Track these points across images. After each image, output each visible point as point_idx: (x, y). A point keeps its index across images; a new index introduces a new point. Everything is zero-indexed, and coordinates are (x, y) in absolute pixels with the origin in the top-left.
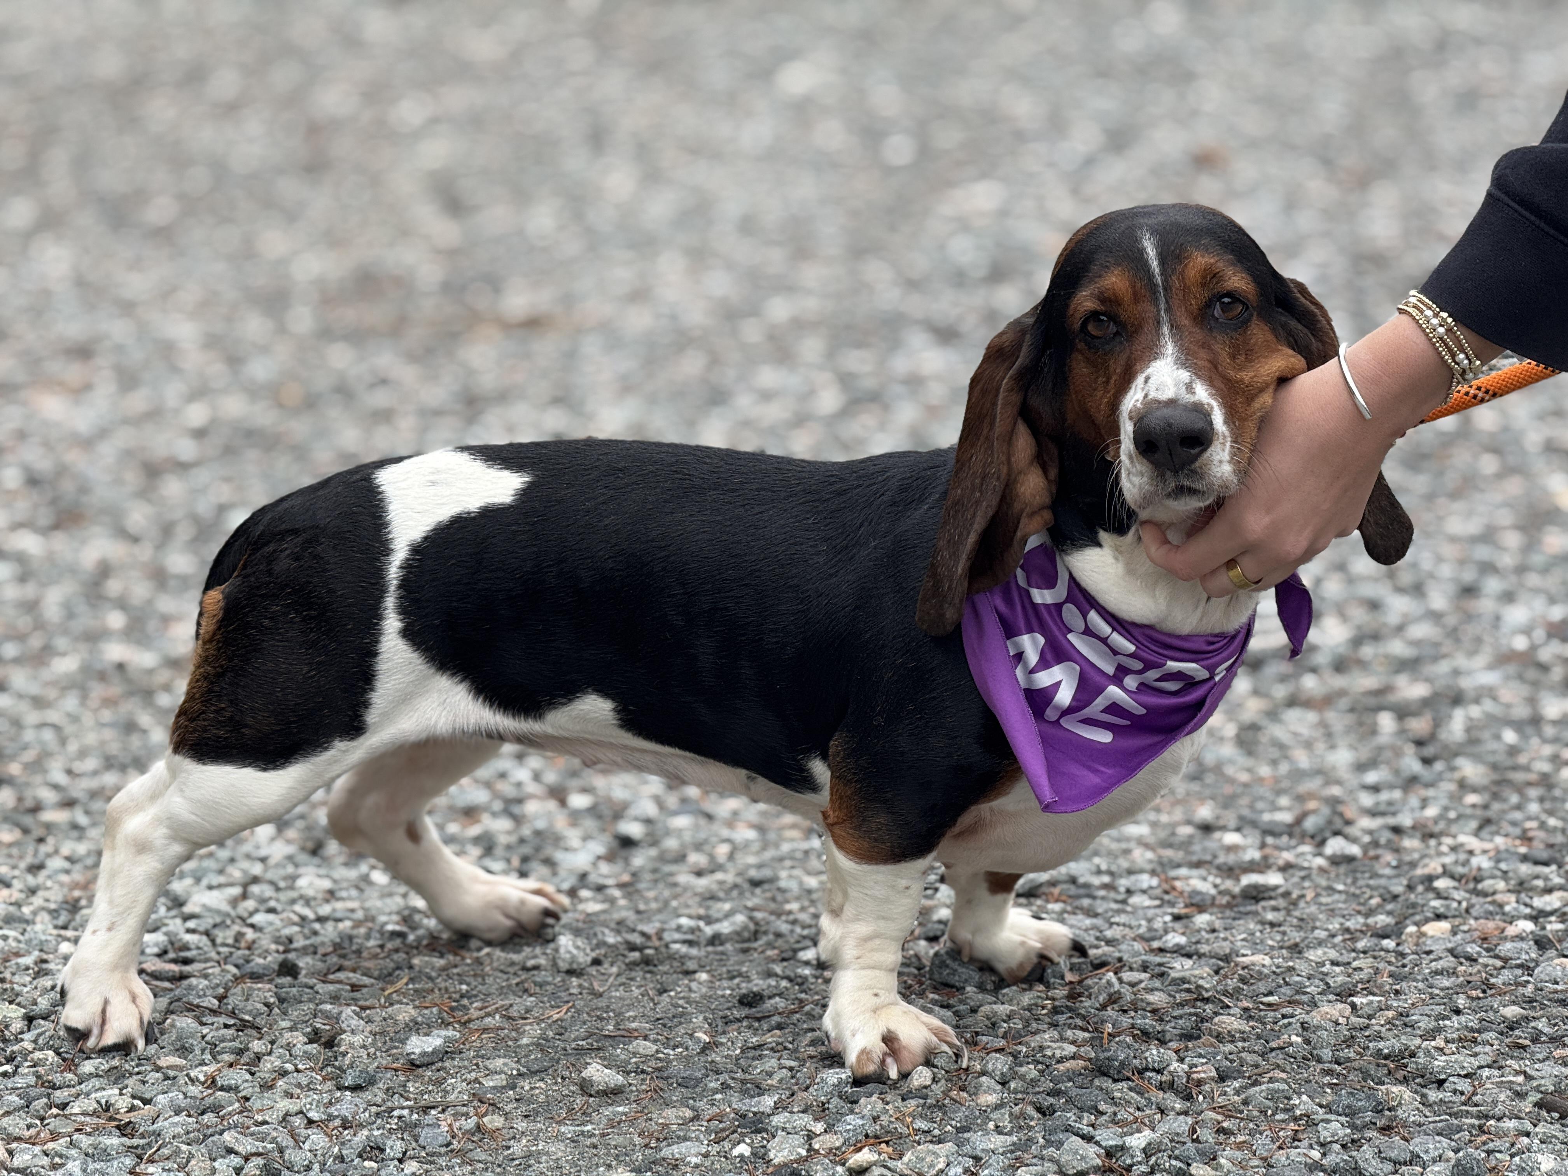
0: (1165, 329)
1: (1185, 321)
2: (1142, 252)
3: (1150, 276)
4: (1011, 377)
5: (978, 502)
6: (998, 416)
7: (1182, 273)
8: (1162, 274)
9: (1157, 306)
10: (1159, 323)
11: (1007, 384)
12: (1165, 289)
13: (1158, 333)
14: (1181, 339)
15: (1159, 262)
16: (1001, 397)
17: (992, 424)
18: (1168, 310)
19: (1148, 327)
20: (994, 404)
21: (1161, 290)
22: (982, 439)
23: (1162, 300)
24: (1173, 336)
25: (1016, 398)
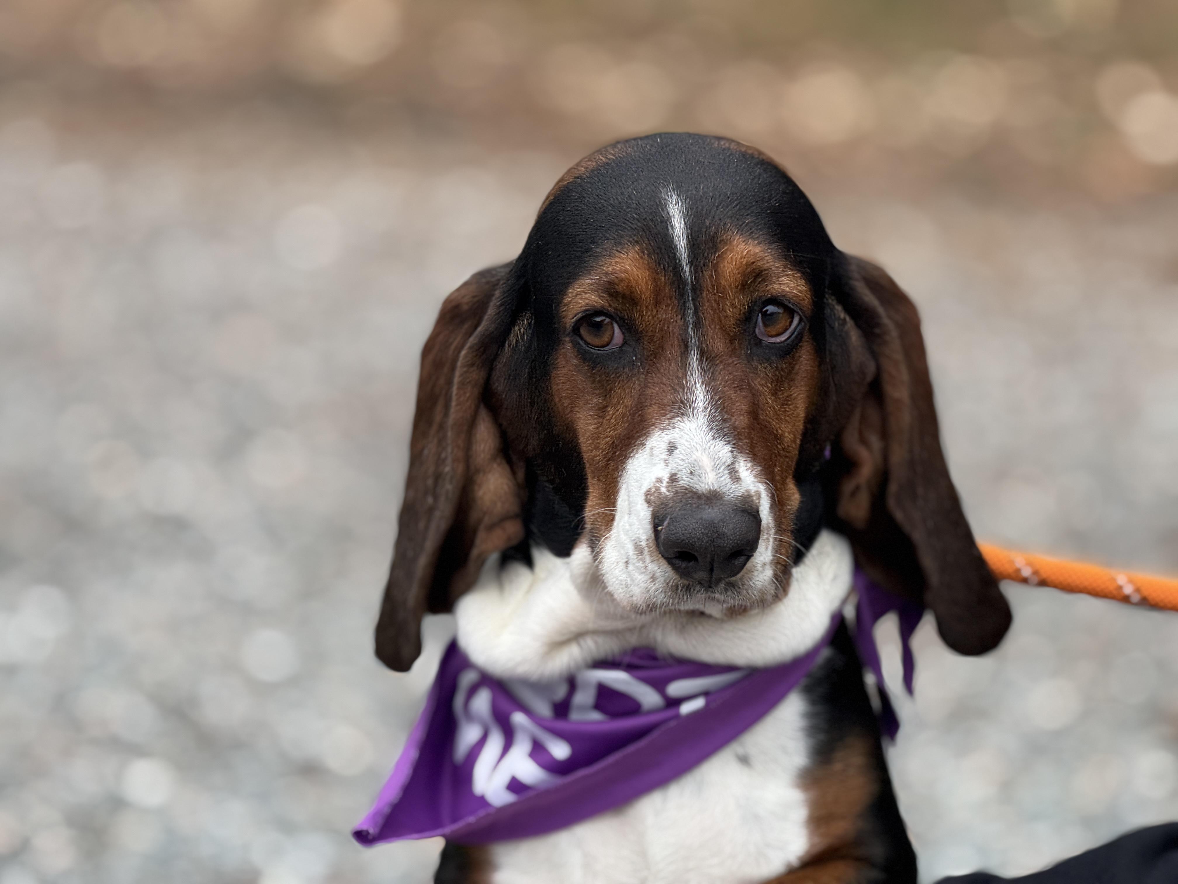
0: (694, 359)
1: (719, 345)
2: (666, 222)
3: (677, 268)
4: (470, 348)
5: (431, 510)
6: (454, 398)
7: (716, 267)
8: (691, 263)
9: (684, 316)
10: (686, 347)
11: (466, 356)
12: (694, 289)
13: (685, 366)
14: (713, 379)
15: (689, 241)
16: (457, 373)
17: (447, 407)
18: (697, 325)
19: (672, 351)
20: (449, 383)
21: (689, 287)
22: (435, 427)
23: (690, 305)
24: (704, 372)
25: (477, 375)
